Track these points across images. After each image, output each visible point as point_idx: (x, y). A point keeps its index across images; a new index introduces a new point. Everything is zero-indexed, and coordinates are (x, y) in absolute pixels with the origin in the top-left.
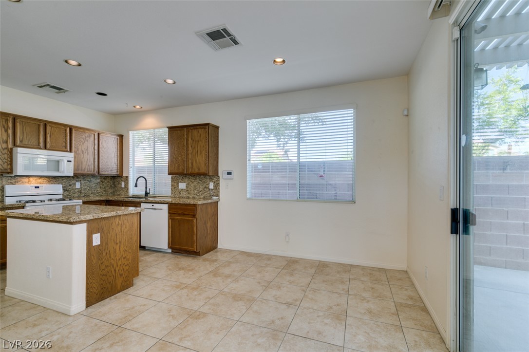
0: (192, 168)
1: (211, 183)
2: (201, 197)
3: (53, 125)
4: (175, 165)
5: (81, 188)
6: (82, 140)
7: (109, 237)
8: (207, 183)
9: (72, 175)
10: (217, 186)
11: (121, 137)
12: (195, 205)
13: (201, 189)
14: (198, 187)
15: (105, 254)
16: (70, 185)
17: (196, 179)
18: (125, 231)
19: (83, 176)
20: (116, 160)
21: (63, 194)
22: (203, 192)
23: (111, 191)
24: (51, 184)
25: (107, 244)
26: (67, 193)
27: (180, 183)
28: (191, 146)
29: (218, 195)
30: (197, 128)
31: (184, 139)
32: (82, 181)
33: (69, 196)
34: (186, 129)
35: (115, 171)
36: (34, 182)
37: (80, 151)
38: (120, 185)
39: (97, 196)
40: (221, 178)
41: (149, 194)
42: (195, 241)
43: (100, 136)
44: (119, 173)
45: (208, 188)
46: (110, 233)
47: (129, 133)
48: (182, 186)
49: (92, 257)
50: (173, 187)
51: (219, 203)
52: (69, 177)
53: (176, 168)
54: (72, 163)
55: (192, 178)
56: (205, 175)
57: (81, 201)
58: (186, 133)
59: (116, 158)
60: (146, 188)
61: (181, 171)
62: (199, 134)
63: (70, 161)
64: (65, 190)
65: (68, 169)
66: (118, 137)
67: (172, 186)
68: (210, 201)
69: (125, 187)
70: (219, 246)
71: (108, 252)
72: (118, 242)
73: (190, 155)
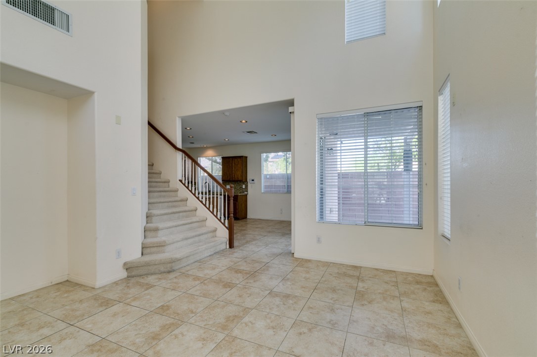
0: (234, 178)
1: (243, 185)
2: (239, 192)
4: (225, 176)
8: (241, 185)
10: (247, 186)
12: (237, 196)
13: (238, 188)
17: (236, 183)
22: (239, 190)
27: (227, 186)
28: (234, 167)
29: (247, 191)
30: (237, 158)
31: (230, 163)
34: (231, 158)
40: (248, 183)
41: (210, 191)
45: (242, 188)
47: (198, 159)
51: (248, 195)
53: (226, 178)
55: (234, 183)
56: (241, 181)
58: (231, 161)
60: (209, 188)
61: (229, 179)
62: (238, 161)
68: (243, 194)
70: (248, 217)
73: (233, 172)
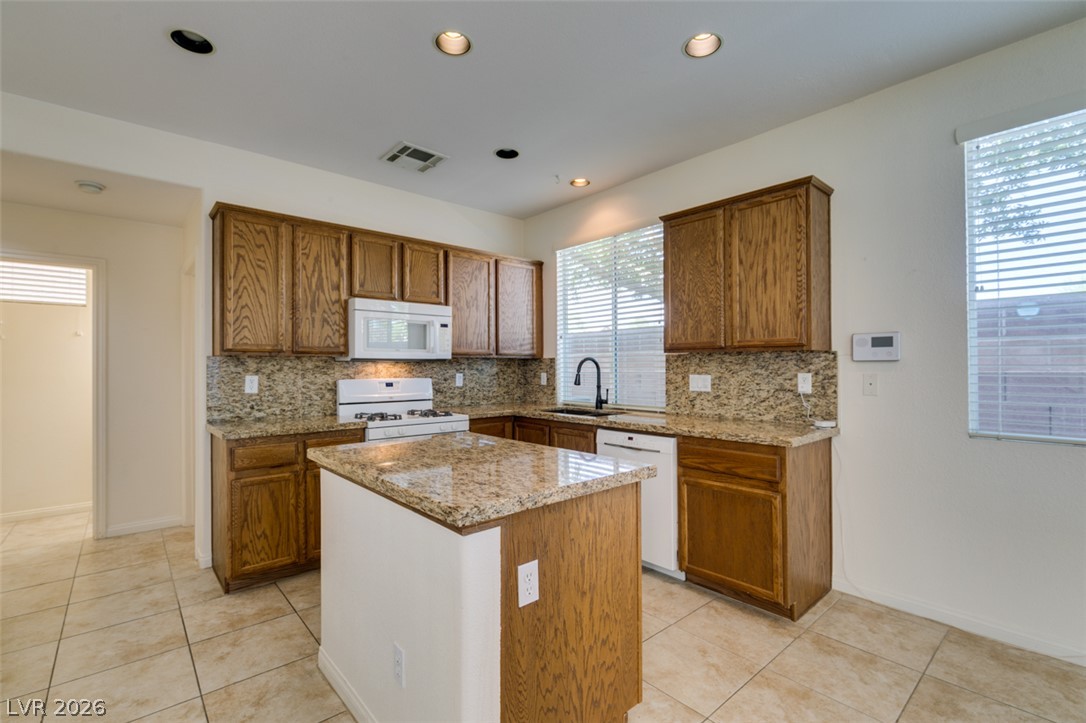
0: (743, 329)
1: (801, 376)
2: (765, 418)
3: (416, 247)
4: (685, 323)
5: (465, 385)
6: (466, 277)
7: (563, 573)
8: (788, 375)
9: (450, 357)
10: (827, 384)
11: (539, 265)
12: (778, 451)
13: (764, 395)
14: (754, 386)
15: (553, 635)
16: (445, 380)
17: (745, 362)
18: (605, 547)
19: (468, 359)
20: (529, 322)
21: (433, 400)
22: (772, 401)
23: (518, 393)
24: (414, 376)
25: (557, 596)
26: (440, 397)
27: (691, 376)
28: (741, 262)
29: (831, 416)
30: (762, 203)
31: (715, 243)
32: (466, 371)
33: (443, 405)
34: (721, 211)
35: (529, 347)
36: (385, 373)
37: (463, 304)
38: (536, 379)
39: (494, 404)
40: (843, 362)
41: (606, 402)
42: (780, 570)
43: (500, 267)
44: (535, 352)
45: (793, 391)
46: (566, 556)
47: (556, 255)
48: (700, 383)
49: (518, 646)
50: (672, 387)
51: (834, 441)
52: (442, 361)
53: (689, 331)
54: (449, 329)
55: (732, 359)
56: (785, 349)
57: (467, 417)
58: (721, 225)
59: (530, 317)
60: (599, 387)
61: (705, 339)
62: (769, 221)
63: (445, 326)
64: (437, 391)
65: (441, 345)
66: (534, 268)
67: (668, 382)
68: (806, 435)
69: (548, 385)
71: (560, 626)
72: (586, 587)
73: (736, 290)
